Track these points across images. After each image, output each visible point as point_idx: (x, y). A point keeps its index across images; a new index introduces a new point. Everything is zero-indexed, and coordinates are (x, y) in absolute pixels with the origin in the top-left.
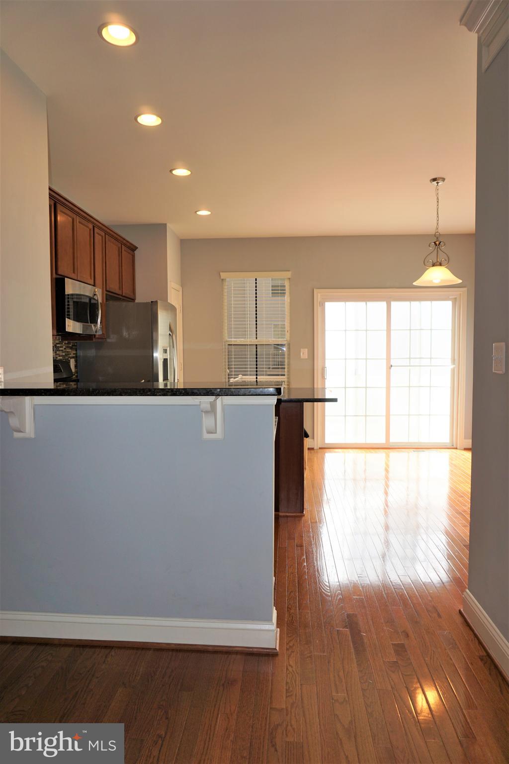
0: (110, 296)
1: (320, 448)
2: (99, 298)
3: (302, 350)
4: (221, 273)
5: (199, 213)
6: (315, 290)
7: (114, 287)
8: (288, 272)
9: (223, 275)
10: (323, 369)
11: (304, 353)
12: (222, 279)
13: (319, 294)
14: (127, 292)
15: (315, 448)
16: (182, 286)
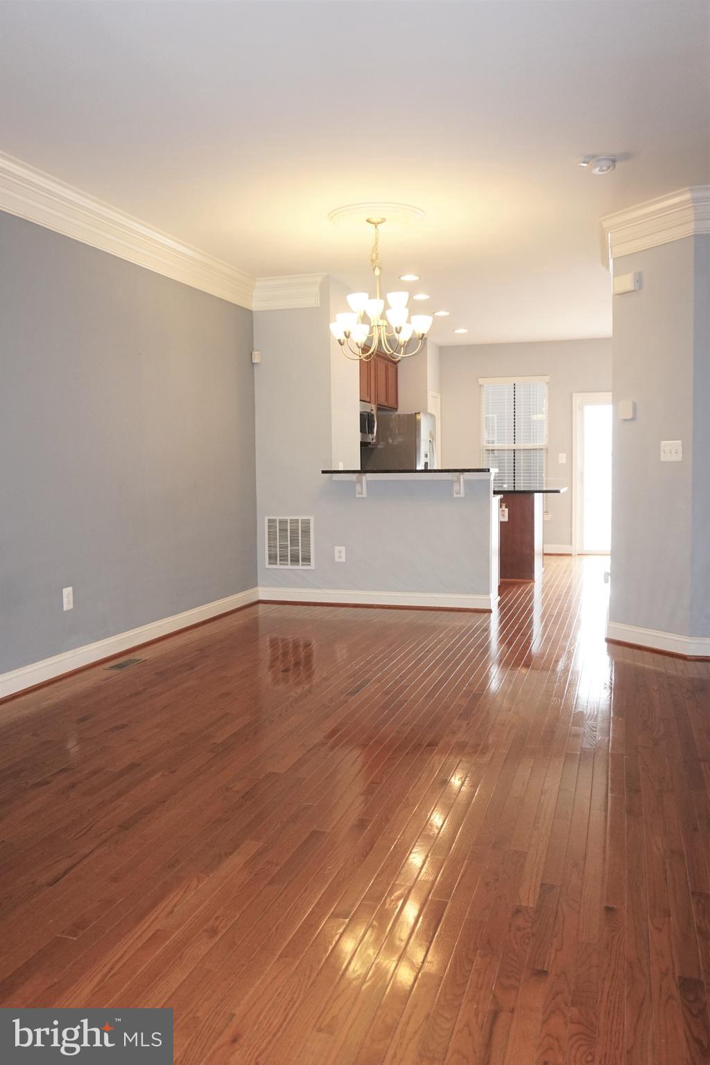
0: (380, 408)
1: (579, 555)
2: (374, 412)
3: (560, 455)
4: (480, 380)
5: (456, 331)
6: (574, 394)
7: (382, 400)
8: (546, 377)
9: (481, 381)
10: (582, 474)
11: (563, 458)
12: (480, 386)
13: (577, 399)
14: (391, 404)
15: (573, 554)
16: (441, 393)
